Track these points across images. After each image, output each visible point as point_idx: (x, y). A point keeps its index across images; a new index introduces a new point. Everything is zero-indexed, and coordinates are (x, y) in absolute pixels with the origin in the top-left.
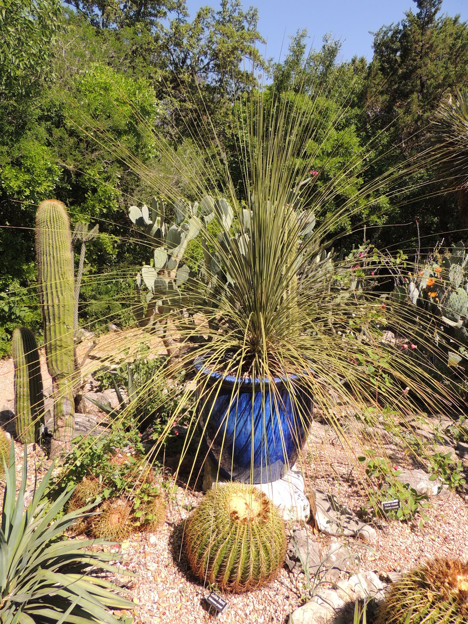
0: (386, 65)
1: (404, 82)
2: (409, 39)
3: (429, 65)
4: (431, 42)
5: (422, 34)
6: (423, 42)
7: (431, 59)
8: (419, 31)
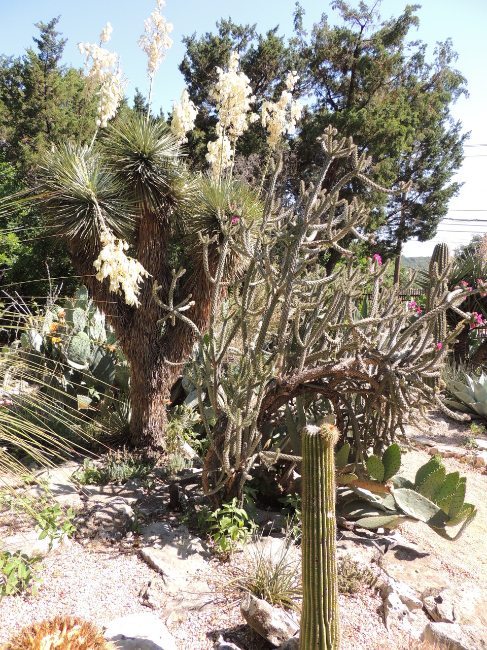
0: (9, 97)
1: (28, 118)
2: (32, 77)
3: (54, 108)
4: (54, 86)
5: (45, 76)
6: (47, 84)
7: (55, 103)
8: (41, 72)
